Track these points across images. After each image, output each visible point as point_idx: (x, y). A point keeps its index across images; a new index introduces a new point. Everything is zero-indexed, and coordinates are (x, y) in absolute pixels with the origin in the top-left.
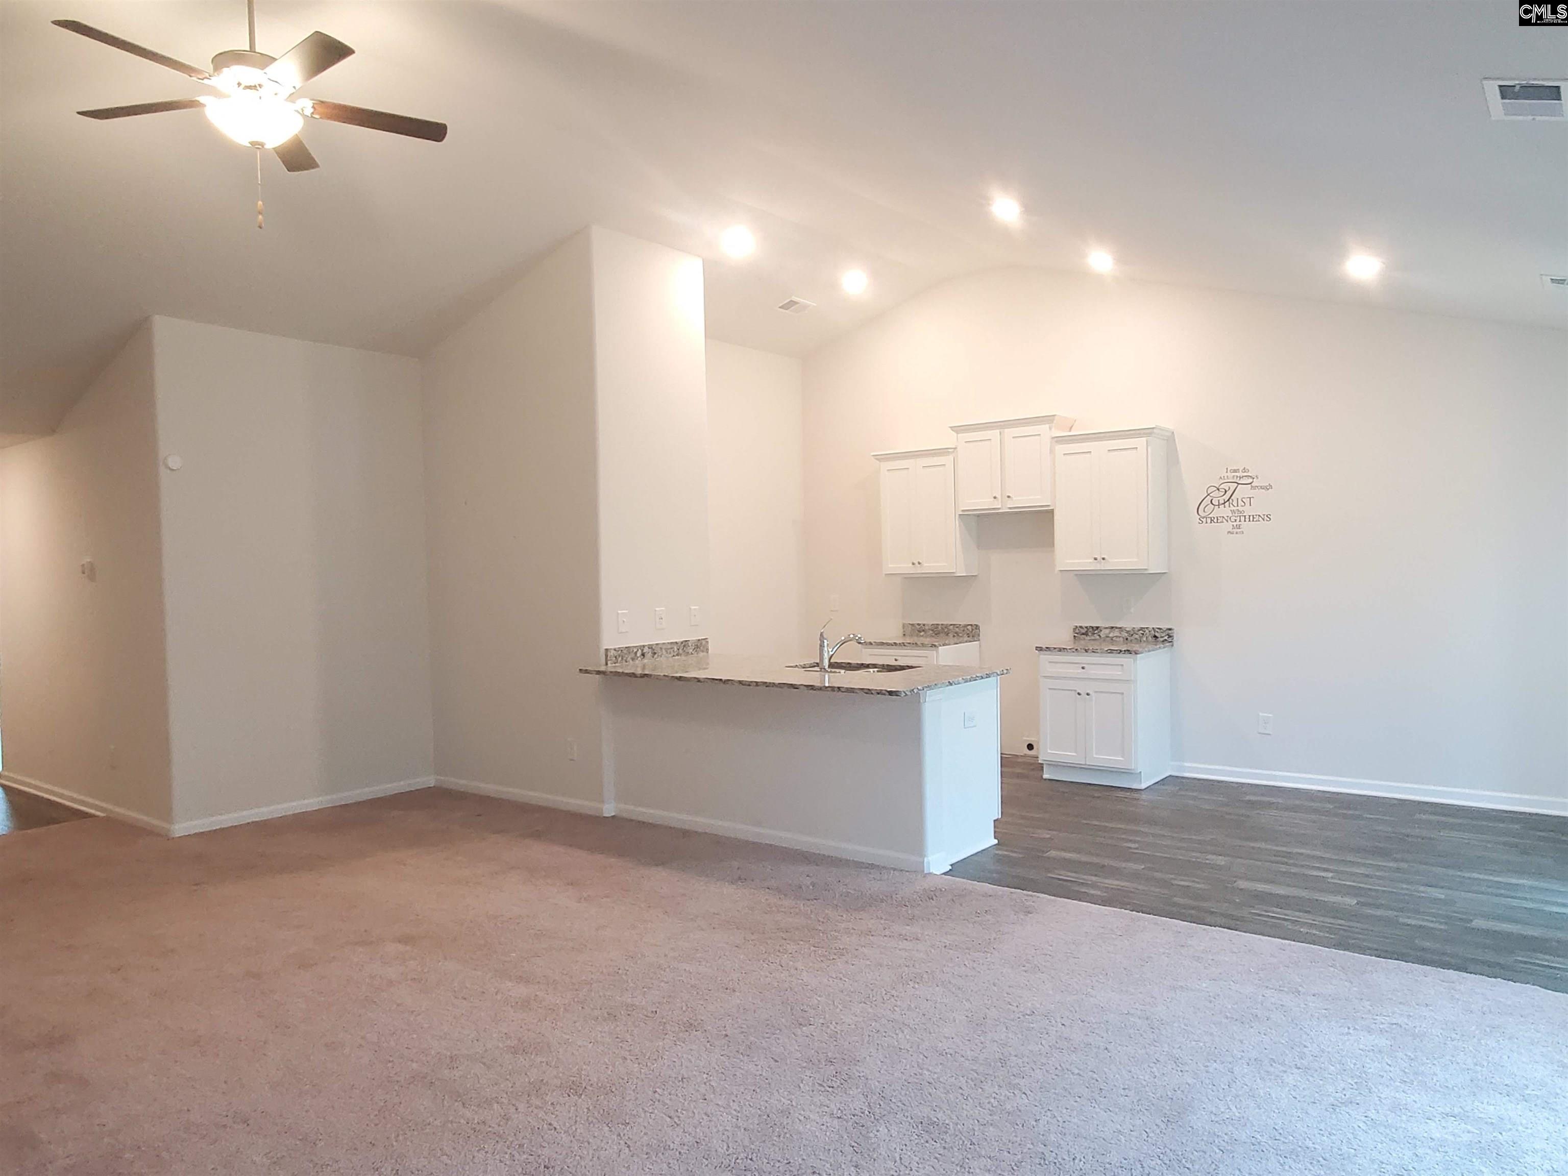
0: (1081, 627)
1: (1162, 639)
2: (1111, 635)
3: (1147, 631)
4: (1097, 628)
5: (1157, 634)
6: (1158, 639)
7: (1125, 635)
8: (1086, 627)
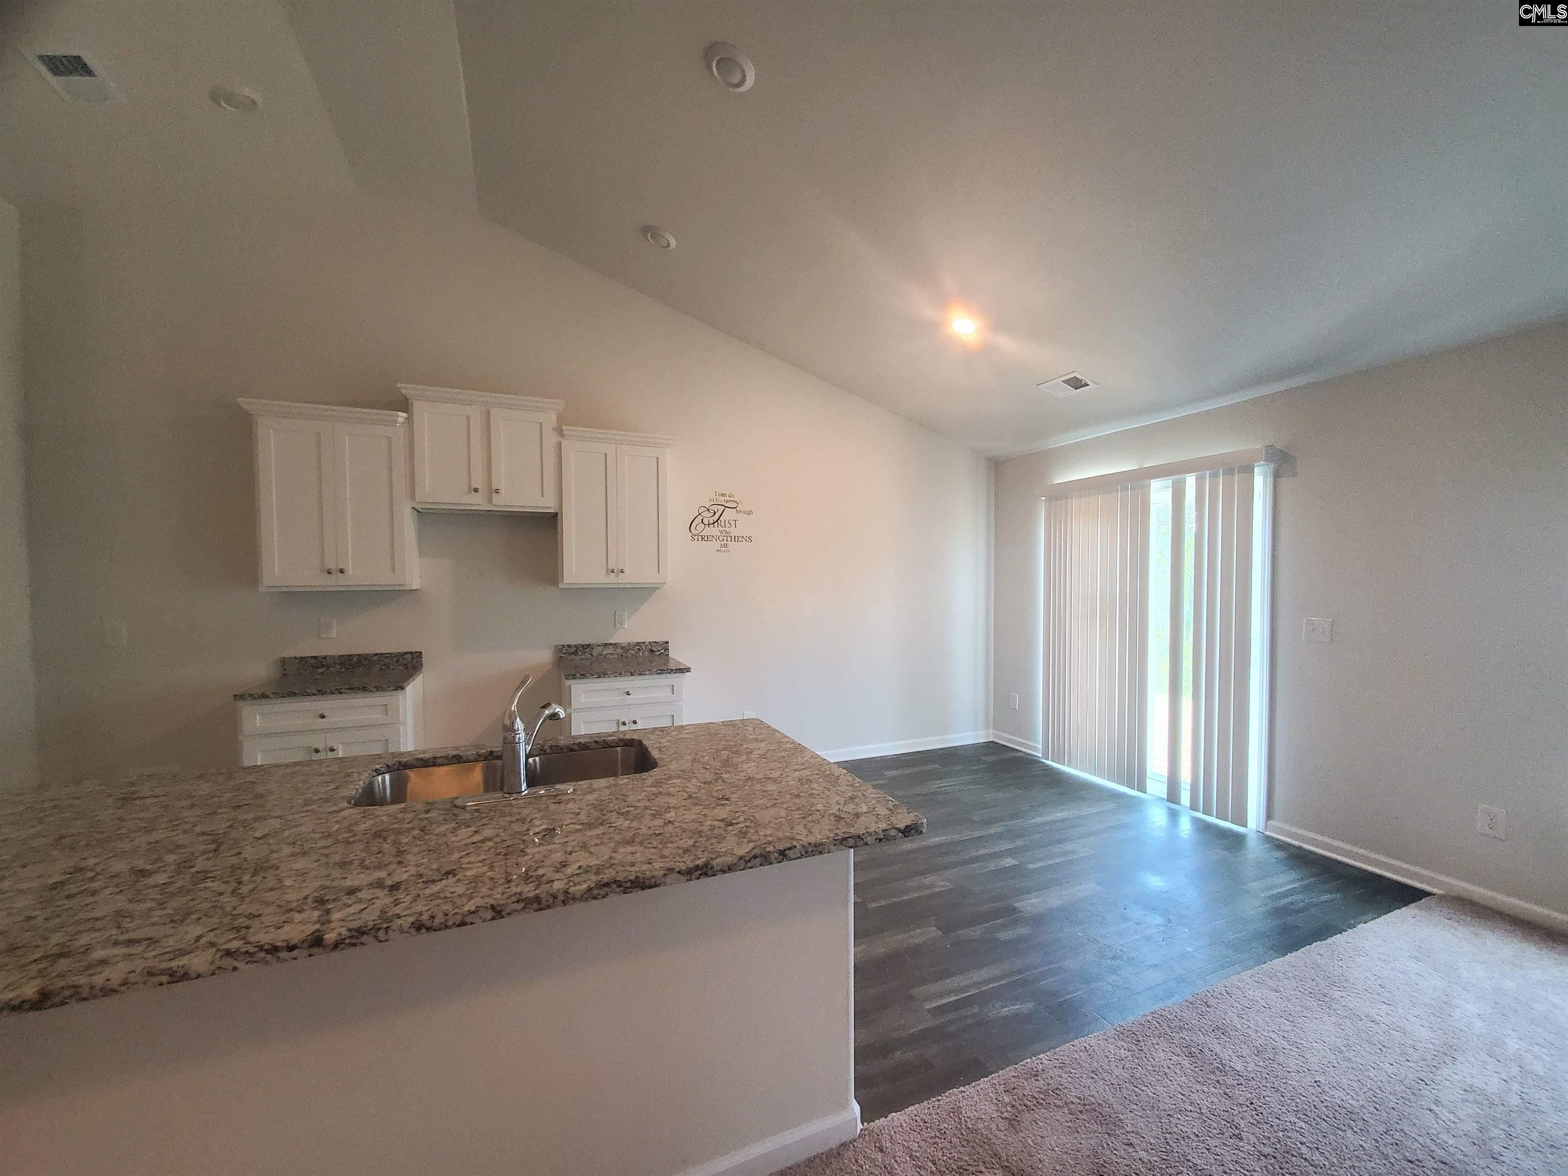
0: (569, 646)
1: (658, 653)
2: (604, 652)
3: (644, 646)
4: (589, 646)
5: (654, 649)
6: (654, 654)
7: (619, 651)
8: (576, 646)
